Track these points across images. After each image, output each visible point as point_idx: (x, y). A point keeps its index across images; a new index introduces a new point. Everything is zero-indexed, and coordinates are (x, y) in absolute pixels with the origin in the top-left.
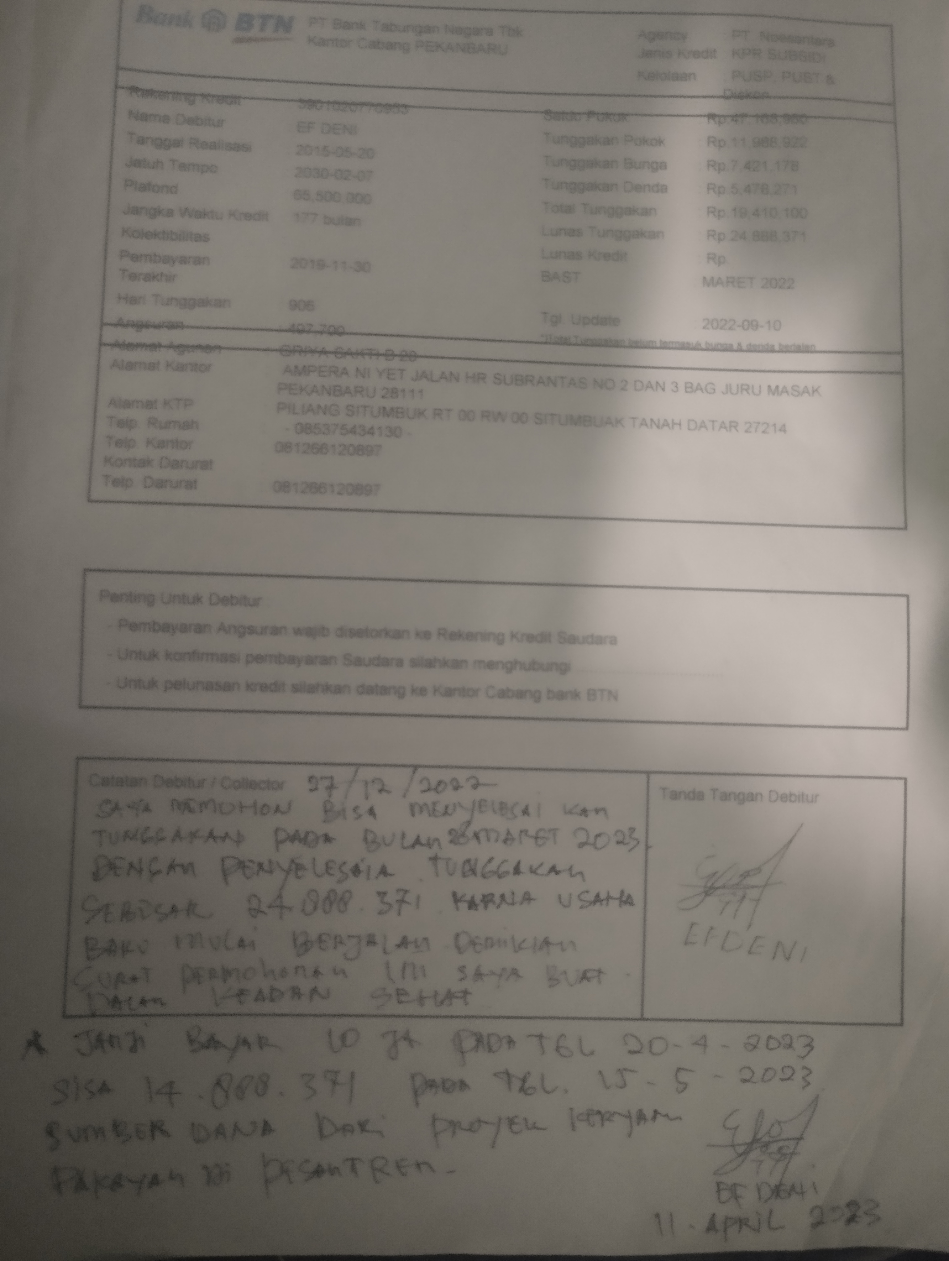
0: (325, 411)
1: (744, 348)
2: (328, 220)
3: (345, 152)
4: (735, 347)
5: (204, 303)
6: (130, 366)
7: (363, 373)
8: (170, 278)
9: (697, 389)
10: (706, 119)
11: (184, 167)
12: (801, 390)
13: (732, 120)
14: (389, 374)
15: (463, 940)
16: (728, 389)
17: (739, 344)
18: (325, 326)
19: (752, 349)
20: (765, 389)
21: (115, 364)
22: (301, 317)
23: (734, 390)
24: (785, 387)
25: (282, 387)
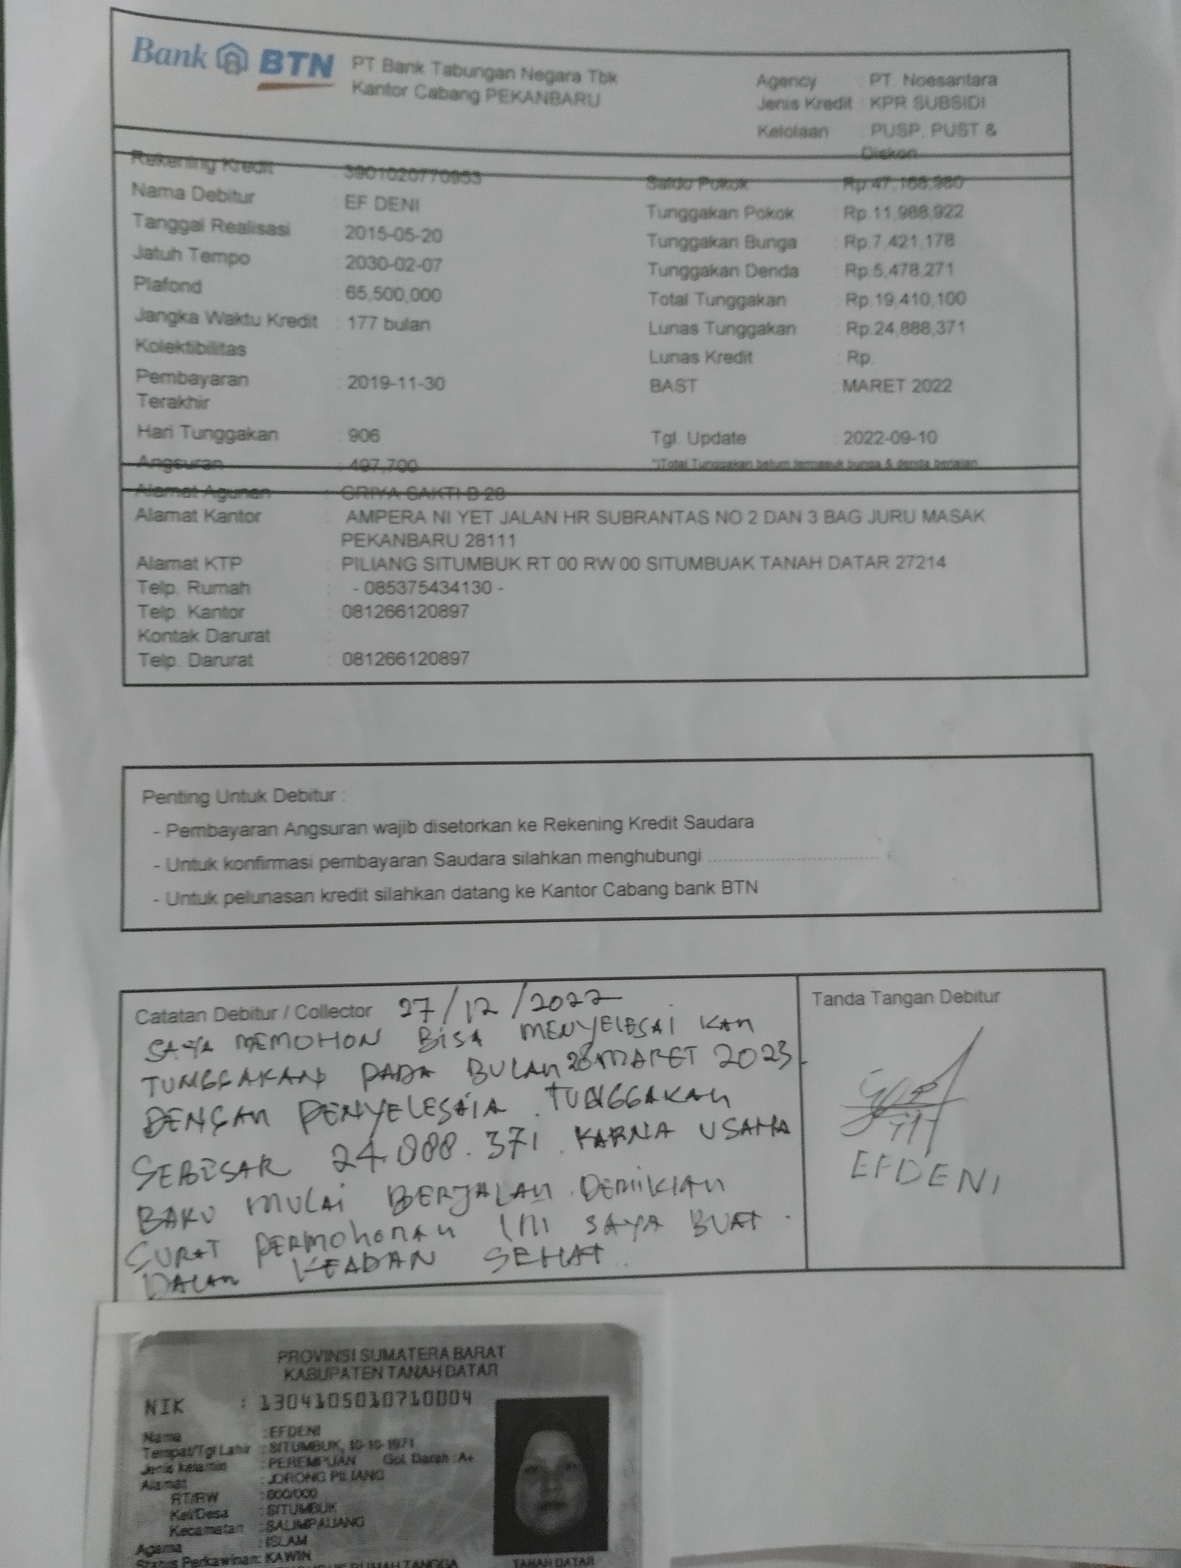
0: (399, 565)
1: (895, 465)
2: (390, 325)
3: (407, 234)
4: (883, 464)
5: (246, 435)
6: (161, 517)
7: (443, 518)
8: (202, 404)
9: (839, 519)
10: (842, 184)
11: (207, 257)
12: (961, 514)
13: (873, 186)
14: (474, 516)
15: (591, 1185)
16: (876, 517)
17: (889, 461)
18: (393, 460)
19: (905, 466)
20: (920, 516)
21: (141, 514)
22: (364, 451)
23: (883, 518)
24: (942, 512)
25: (345, 538)
